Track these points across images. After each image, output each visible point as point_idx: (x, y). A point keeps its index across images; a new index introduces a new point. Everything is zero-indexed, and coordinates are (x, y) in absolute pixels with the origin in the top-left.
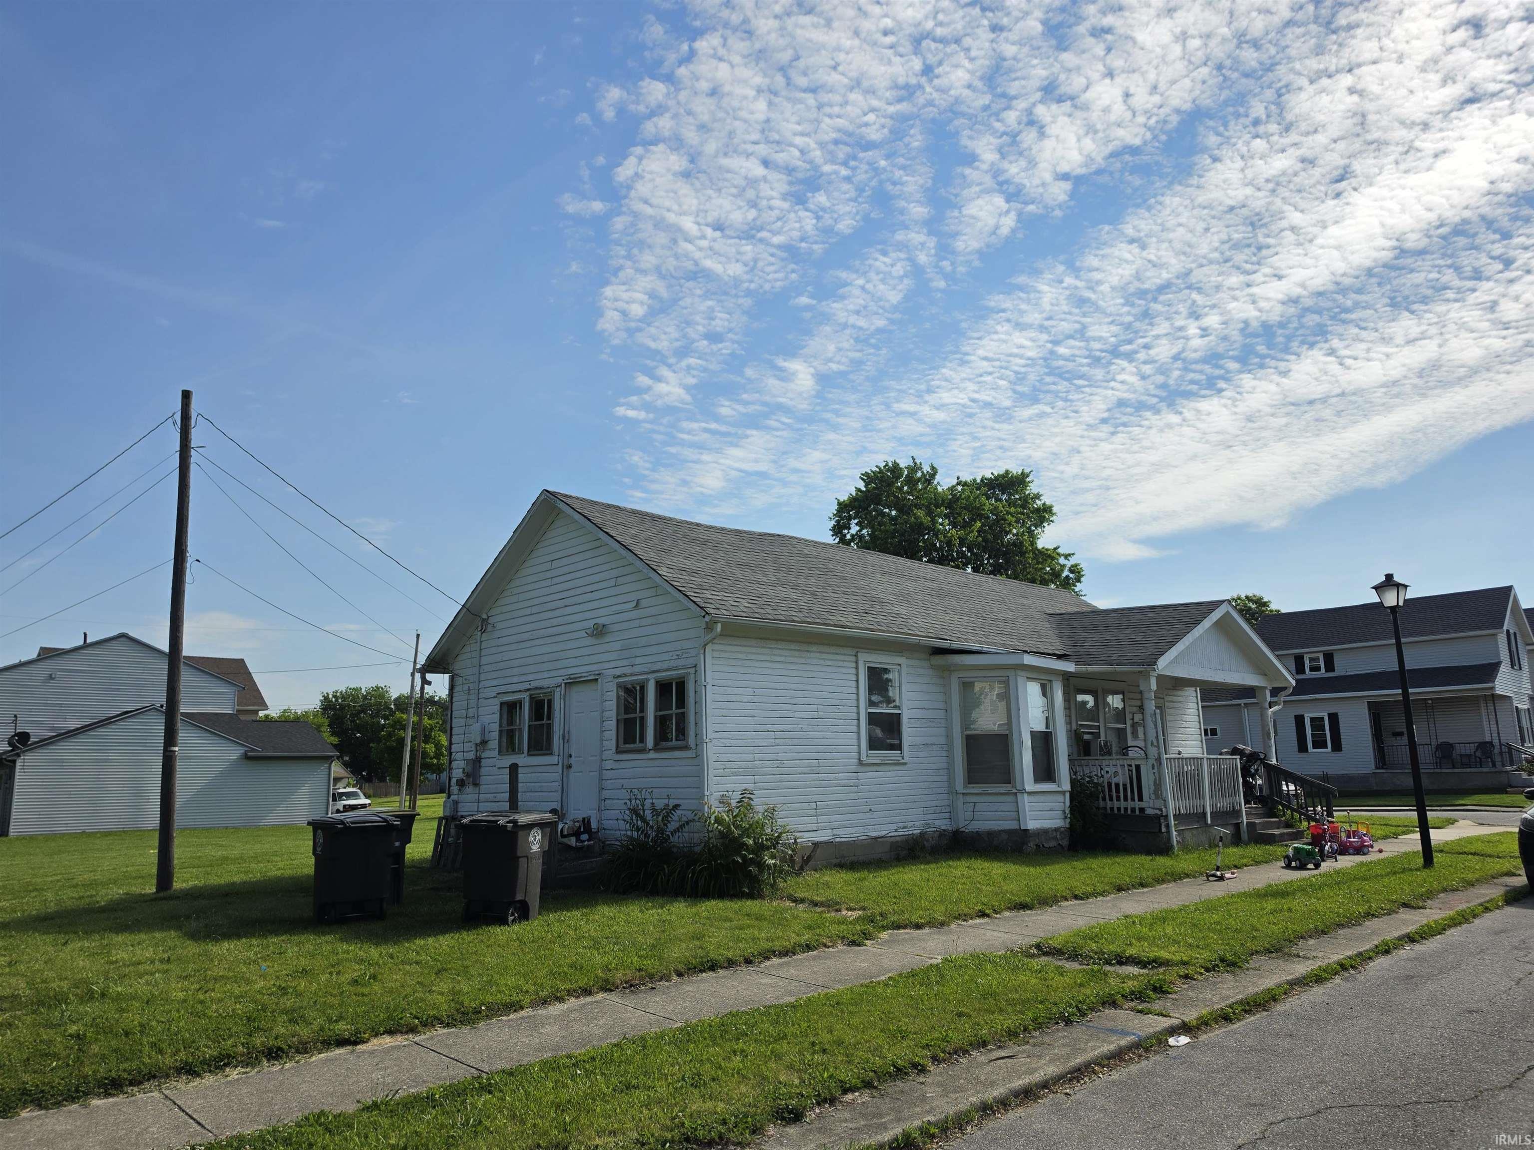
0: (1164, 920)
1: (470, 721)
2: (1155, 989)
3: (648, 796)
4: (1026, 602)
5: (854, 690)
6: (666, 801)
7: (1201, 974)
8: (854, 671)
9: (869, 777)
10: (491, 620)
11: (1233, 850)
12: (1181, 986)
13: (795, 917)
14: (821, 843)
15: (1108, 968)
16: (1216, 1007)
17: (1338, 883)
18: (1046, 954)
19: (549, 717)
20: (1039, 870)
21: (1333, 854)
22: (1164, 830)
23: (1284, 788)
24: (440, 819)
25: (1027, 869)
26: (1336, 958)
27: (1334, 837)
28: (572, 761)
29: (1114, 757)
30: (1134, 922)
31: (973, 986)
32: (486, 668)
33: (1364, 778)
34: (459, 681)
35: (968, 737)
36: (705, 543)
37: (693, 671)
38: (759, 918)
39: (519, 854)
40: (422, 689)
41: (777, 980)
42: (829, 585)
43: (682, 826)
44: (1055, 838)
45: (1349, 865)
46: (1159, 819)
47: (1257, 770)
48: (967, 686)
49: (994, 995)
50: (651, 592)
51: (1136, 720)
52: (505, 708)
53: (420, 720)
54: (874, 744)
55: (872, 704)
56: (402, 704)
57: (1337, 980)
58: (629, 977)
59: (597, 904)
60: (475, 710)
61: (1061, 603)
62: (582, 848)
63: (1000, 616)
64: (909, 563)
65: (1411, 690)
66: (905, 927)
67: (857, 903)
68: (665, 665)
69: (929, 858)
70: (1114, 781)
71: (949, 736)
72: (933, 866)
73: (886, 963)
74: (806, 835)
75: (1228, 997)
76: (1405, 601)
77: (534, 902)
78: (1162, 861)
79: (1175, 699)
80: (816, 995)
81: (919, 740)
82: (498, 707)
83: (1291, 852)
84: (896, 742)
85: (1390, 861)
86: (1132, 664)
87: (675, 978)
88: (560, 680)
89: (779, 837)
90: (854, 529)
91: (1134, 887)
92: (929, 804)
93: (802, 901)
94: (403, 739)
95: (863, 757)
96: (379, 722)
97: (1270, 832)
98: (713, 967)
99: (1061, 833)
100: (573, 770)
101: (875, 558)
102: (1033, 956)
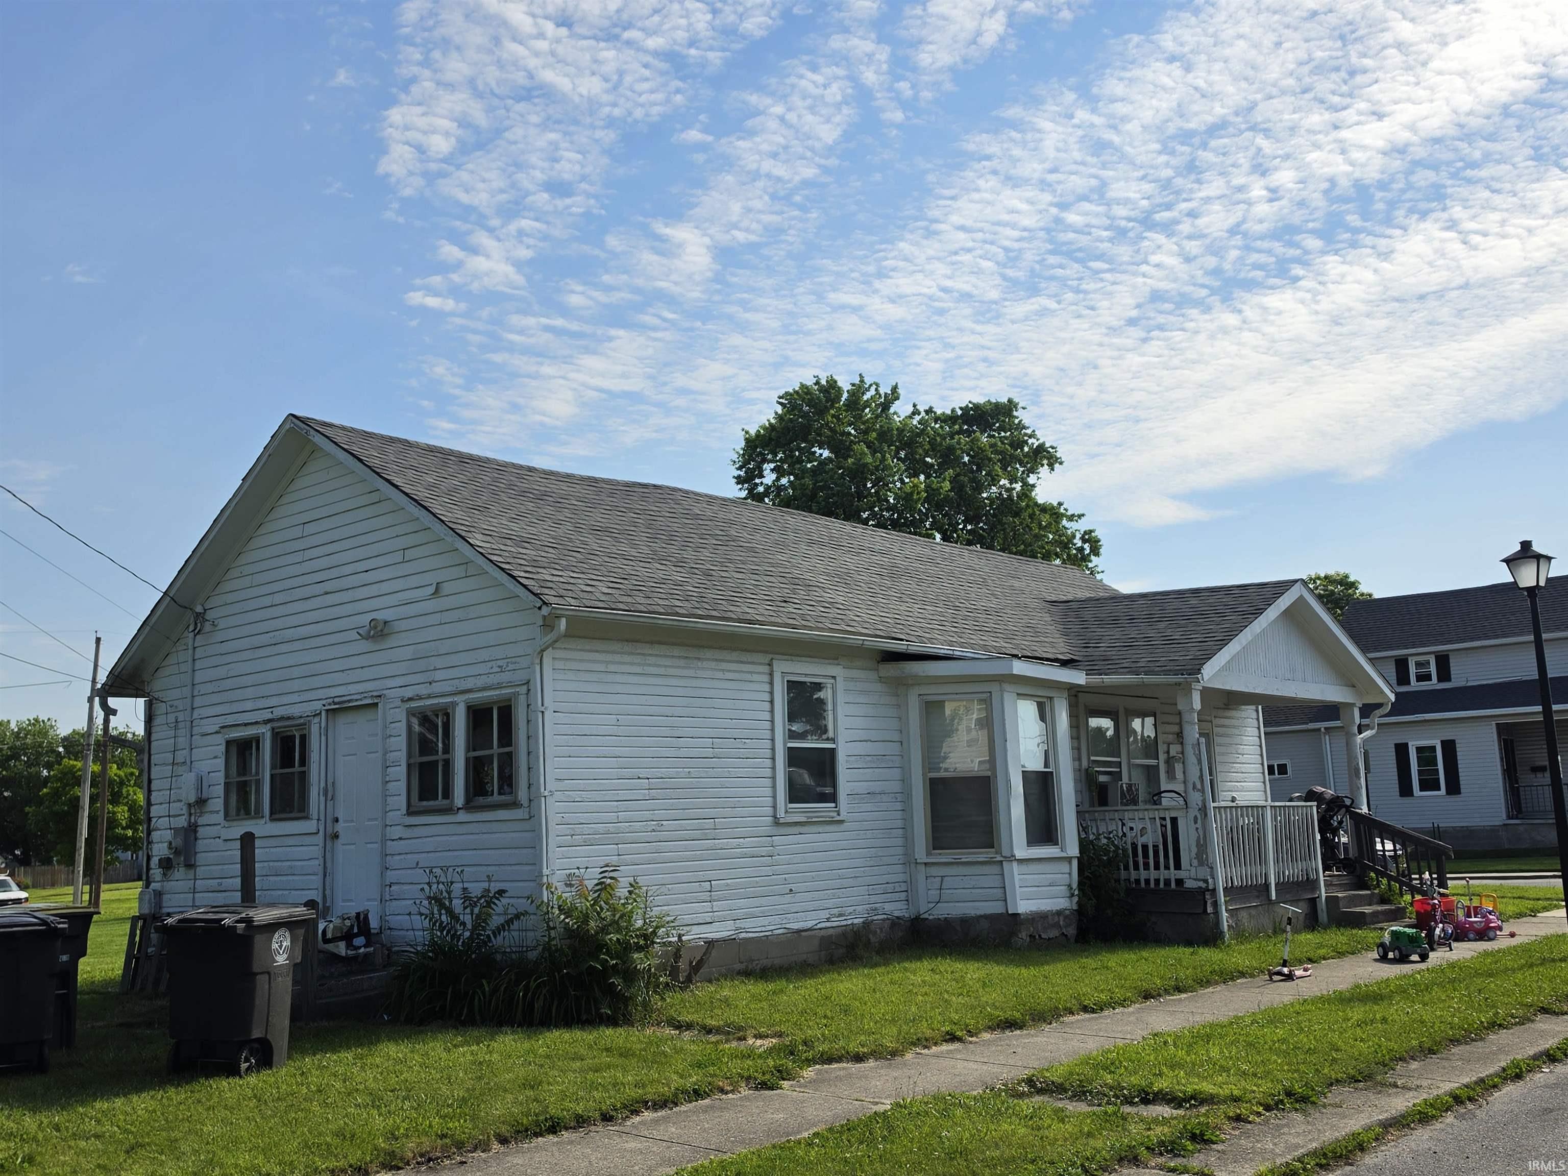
0: (1208, 1038)
1: (180, 770)
2: (1194, 1138)
3: (457, 878)
4: (1017, 584)
5: (767, 716)
6: (486, 885)
7: (1259, 1114)
8: (767, 687)
9: (787, 842)
10: (210, 615)
11: (1307, 937)
12: (1229, 1131)
13: (678, 1051)
14: (717, 941)
15: (1127, 1109)
16: (1278, 1162)
17: (1452, 981)
18: (1040, 1092)
19: (303, 762)
20: (1033, 971)
21: (1447, 941)
22: (1210, 909)
23: (1379, 847)
24: (135, 920)
25: (1017, 971)
26: (1447, 1087)
27: (1448, 917)
28: (340, 827)
29: (1141, 806)
30: (1165, 1043)
31: (935, 1142)
32: (204, 689)
33: (1493, 831)
34: (160, 708)
35: (933, 782)
36: (541, 497)
37: (524, 689)
38: (625, 1054)
39: (256, 969)
40: (106, 721)
41: (651, 1143)
42: (731, 561)
43: (510, 922)
44: (1057, 925)
45: (1468, 955)
46: (1204, 893)
47: (1340, 823)
48: (932, 708)
49: (964, 1153)
50: (459, 571)
51: (1172, 753)
52: (234, 750)
53: (104, 769)
54: (796, 794)
55: (793, 735)
56: (74, 745)
57: (1450, 1118)
58: (426, 1147)
59: (378, 1041)
60: (186, 752)
61: (1070, 585)
62: (355, 958)
63: (980, 604)
64: (848, 527)
65: (1555, 707)
66: (839, 1060)
67: (770, 1026)
68: (480, 682)
69: (876, 958)
70: (1141, 841)
71: (905, 780)
72: (881, 970)
73: (811, 1113)
74: (696, 929)
75: (1297, 1147)
76: (1548, 580)
77: (281, 1041)
78: (1206, 954)
79: (1227, 722)
80: (706, 1163)
81: (862, 787)
82: (223, 748)
83: (1387, 938)
84: (828, 790)
85: (1525, 949)
86: (1166, 672)
87: (496, 1146)
88: (318, 706)
89: (654, 933)
90: (769, 478)
91: (1167, 992)
92: (874, 880)
93: (689, 1026)
94: (78, 799)
95: (781, 813)
96: (39, 773)
97: (1358, 910)
98: (554, 1127)
99: (1066, 917)
100: (341, 840)
101: (797, 520)
102: (1021, 1095)
